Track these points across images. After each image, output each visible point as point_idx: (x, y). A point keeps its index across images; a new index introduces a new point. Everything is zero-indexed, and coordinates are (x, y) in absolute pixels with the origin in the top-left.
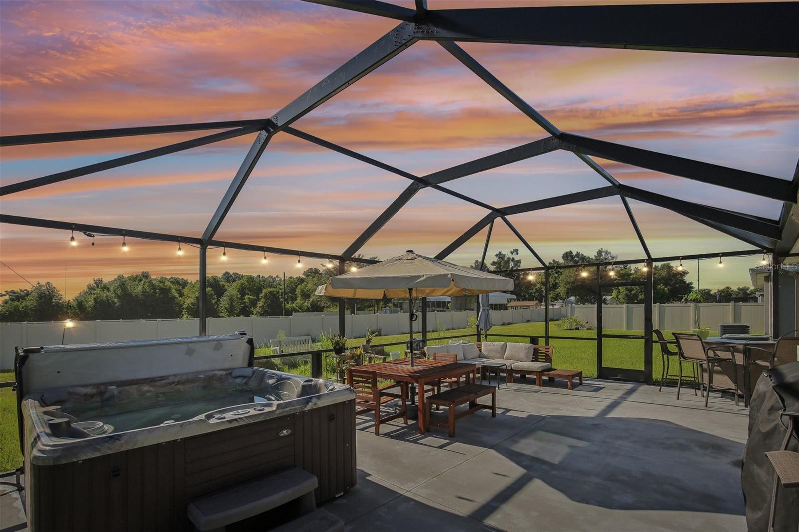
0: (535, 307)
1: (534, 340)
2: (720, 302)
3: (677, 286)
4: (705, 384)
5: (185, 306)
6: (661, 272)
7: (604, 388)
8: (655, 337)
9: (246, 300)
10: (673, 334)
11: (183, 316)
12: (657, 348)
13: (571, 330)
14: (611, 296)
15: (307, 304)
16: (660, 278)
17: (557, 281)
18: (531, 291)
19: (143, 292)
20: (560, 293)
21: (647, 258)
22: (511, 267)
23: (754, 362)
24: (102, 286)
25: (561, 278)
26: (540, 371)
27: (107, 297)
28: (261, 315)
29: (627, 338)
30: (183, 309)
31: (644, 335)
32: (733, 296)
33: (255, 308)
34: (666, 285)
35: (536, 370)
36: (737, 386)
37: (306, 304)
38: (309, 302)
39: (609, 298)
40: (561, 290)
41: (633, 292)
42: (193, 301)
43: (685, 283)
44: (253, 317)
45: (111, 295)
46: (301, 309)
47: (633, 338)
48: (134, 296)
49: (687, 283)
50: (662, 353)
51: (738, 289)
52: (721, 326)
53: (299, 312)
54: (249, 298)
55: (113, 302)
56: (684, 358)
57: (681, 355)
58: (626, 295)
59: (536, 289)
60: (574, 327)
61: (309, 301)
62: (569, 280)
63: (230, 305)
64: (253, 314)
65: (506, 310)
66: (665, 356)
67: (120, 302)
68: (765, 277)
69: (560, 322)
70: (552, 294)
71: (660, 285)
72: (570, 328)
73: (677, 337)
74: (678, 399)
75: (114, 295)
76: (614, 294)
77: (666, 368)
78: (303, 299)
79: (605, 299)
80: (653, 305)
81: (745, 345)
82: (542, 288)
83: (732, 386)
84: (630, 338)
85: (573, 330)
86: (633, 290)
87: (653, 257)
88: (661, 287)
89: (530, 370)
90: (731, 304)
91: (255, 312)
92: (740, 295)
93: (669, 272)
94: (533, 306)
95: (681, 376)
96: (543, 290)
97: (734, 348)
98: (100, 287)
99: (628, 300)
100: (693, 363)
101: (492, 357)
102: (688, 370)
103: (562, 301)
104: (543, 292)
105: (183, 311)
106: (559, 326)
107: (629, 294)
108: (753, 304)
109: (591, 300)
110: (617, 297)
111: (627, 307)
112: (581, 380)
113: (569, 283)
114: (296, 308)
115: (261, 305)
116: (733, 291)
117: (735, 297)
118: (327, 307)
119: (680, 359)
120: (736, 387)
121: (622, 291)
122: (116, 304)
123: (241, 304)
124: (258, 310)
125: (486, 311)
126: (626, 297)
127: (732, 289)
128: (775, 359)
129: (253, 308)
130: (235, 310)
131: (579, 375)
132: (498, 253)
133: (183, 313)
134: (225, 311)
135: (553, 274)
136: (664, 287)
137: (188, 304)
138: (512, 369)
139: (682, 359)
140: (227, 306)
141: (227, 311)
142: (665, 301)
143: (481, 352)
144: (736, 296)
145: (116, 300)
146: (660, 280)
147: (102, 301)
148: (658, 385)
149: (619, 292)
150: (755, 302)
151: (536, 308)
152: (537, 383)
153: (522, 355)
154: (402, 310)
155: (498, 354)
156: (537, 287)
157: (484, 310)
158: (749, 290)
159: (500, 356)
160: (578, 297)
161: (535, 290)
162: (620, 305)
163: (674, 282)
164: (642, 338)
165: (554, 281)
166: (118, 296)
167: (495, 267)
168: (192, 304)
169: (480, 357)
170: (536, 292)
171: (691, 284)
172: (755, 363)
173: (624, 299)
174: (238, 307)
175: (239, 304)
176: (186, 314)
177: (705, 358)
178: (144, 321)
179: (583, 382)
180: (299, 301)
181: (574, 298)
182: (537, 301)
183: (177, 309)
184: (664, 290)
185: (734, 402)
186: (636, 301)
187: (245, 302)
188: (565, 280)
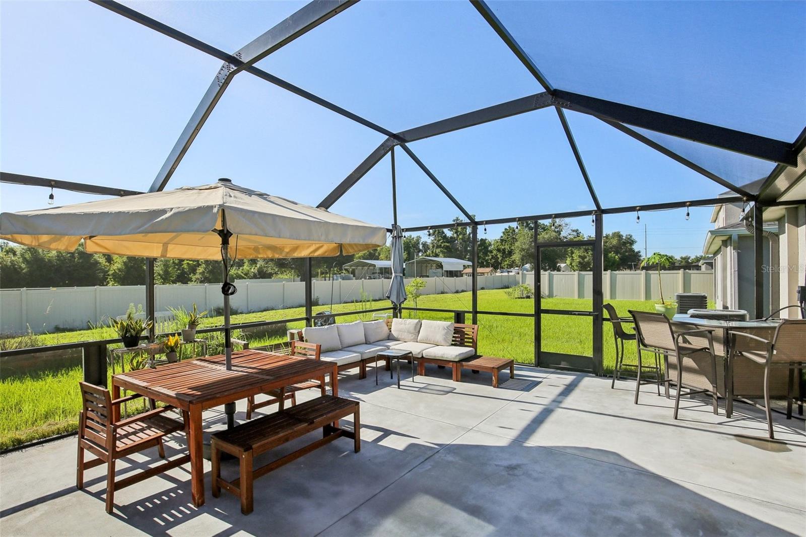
0: (489, 274)
1: (459, 317)
2: (670, 270)
3: (627, 254)
4: (671, 380)
5: (110, 273)
6: (612, 240)
7: (540, 382)
8: (606, 314)
9: (185, 266)
10: (630, 312)
11: (108, 283)
12: (608, 327)
13: (522, 298)
14: (566, 263)
15: (254, 270)
16: (611, 246)
17: (513, 248)
18: (487, 258)
19: (58, 256)
20: (515, 260)
21: (596, 209)
22: (468, 233)
23: (740, 353)
24: (7, 248)
25: (516, 245)
26: (457, 360)
27: (12, 262)
28: (201, 282)
29: (571, 314)
30: (109, 275)
31: (592, 310)
32: (677, 265)
33: (195, 274)
34: (617, 253)
35: (452, 360)
36: (716, 387)
37: (252, 270)
38: (256, 268)
39: (563, 265)
40: (516, 257)
41: (585, 260)
42: (120, 266)
43: (634, 251)
44: (190, 284)
45: (17, 259)
46: (247, 275)
47: (579, 315)
48: (46, 260)
49: (636, 251)
50: (615, 337)
51: (681, 258)
52: (677, 296)
53: (245, 278)
54: (188, 263)
55: (20, 267)
56: (645, 345)
57: (641, 341)
58: (580, 262)
59: (492, 256)
60: (525, 296)
61: (256, 266)
62: (524, 247)
63: (165, 271)
64: (192, 281)
65: (462, 276)
66: (619, 340)
67: (28, 268)
68: (722, 241)
69: (510, 290)
70: (508, 261)
71: (611, 253)
72: (521, 296)
73: (636, 317)
74: (637, 403)
75: (21, 260)
76: (568, 261)
77: (620, 356)
78: (251, 264)
79: (559, 266)
80: (603, 272)
81: (727, 329)
82: (497, 255)
83: (710, 387)
84: (575, 314)
85: (524, 298)
86: (586, 258)
87: (603, 208)
88: (612, 255)
89: (445, 359)
90: (681, 271)
91: (194, 279)
92: (683, 264)
93: (619, 240)
94: (488, 273)
95: (641, 367)
96: (498, 256)
97: (713, 332)
98: (4, 250)
99: (581, 267)
100: (656, 354)
101: (403, 339)
102: (650, 360)
103: (518, 268)
104: (498, 258)
105: (107, 278)
106: (509, 294)
107: (582, 261)
108: (695, 271)
109: (545, 266)
110: (571, 264)
111: (579, 275)
112: (512, 371)
113: (523, 250)
114: (241, 274)
115: (201, 271)
116: (676, 260)
117: (678, 265)
118: (275, 273)
119: (639, 346)
120: (715, 389)
121: (576, 258)
122: (23, 270)
123: (177, 270)
124: (198, 276)
125: (399, 278)
126: (579, 264)
127: (675, 258)
128: (775, 352)
129: (192, 274)
130: (171, 277)
131: (510, 364)
132: (455, 218)
133: (109, 279)
134: (159, 277)
135: (509, 240)
136: (614, 255)
137: (114, 270)
138: (423, 357)
139: (641, 347)
140: (161, 272)
141: (161, 277)
142: (616, 269)
143: (390, 331)
144: (680, 264)
145: (23, 266)
146: (611, 248)
147: (6, 265)
148: (611, 377)
149: (573, 260)
150: (697, 270)
151: (491, 275)
152: (454, 376)
153: (439, 337)
154: (354, 276)
155: (410, 335)
156: (493, 254)
157: (396, 276)
158: (691, 259)
159: (412, 338)
160: (533, 264)
161: (490, 257)
162: (572, 272)
163: (624, 250)
164: (589, 314)
165: (510, 247)
166: (25, 260)
167: (452, 233)
168: (119, 269)
169: (389, 339)
170: (492, 258)
171: (639, 252)
172: (742, 355)
173: (577, 266)
174: (174, 273)
175: (176, 269)
176: (111, 281)
177: (673, 347)
178: (55, 289)
179: (515, 372)
180: (246, 267)
181: (529, 265)
182: (492, 268)
183: (101, 275)
184: (615, 257)
185: (710, 408)
186: (589, 269)
187: (183, 268)
188: (520, 247)
